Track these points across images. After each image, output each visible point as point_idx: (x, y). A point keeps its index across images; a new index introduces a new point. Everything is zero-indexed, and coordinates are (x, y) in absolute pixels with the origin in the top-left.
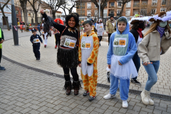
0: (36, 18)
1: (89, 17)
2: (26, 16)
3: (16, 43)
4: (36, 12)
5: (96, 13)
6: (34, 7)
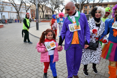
4: (43, 12)
6: (42, 9)
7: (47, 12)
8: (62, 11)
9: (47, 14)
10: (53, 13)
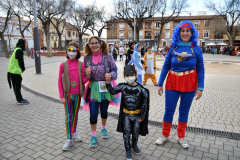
0: (60, 41)
1: (121, 40)
2: (48, 40)
3: (38, 71)
4: (60, 34)
5: (130, 35)
6: (57, 29)
7: (69, 35)
8: (100, 33)
9: (68, 38)
10: (80, 36)
